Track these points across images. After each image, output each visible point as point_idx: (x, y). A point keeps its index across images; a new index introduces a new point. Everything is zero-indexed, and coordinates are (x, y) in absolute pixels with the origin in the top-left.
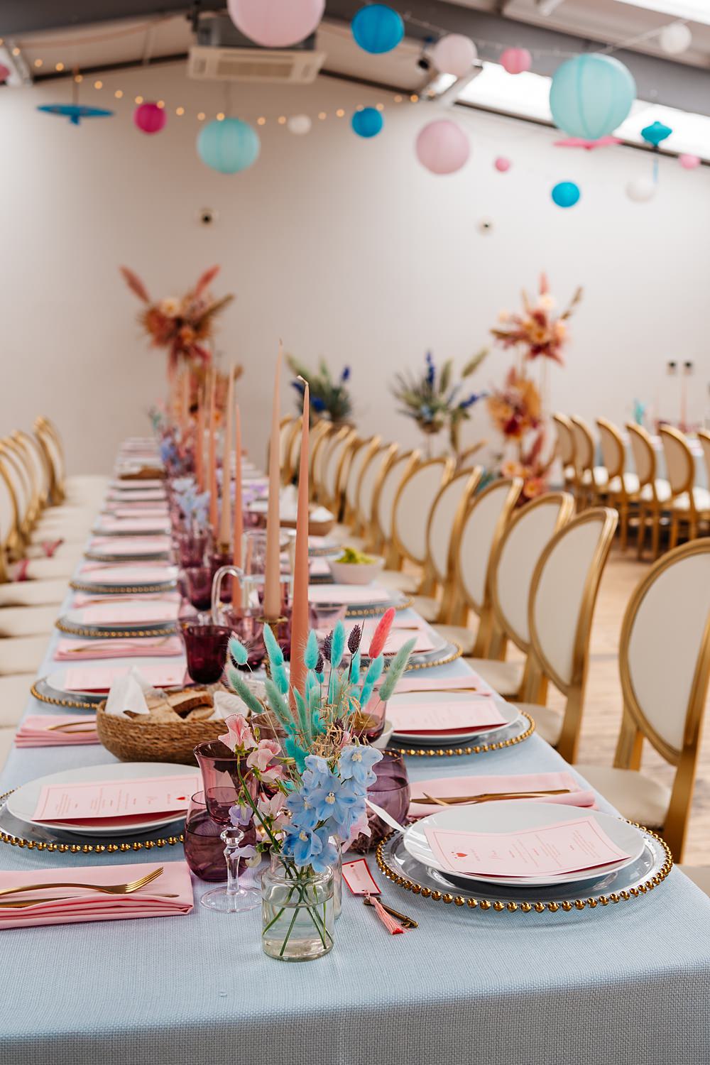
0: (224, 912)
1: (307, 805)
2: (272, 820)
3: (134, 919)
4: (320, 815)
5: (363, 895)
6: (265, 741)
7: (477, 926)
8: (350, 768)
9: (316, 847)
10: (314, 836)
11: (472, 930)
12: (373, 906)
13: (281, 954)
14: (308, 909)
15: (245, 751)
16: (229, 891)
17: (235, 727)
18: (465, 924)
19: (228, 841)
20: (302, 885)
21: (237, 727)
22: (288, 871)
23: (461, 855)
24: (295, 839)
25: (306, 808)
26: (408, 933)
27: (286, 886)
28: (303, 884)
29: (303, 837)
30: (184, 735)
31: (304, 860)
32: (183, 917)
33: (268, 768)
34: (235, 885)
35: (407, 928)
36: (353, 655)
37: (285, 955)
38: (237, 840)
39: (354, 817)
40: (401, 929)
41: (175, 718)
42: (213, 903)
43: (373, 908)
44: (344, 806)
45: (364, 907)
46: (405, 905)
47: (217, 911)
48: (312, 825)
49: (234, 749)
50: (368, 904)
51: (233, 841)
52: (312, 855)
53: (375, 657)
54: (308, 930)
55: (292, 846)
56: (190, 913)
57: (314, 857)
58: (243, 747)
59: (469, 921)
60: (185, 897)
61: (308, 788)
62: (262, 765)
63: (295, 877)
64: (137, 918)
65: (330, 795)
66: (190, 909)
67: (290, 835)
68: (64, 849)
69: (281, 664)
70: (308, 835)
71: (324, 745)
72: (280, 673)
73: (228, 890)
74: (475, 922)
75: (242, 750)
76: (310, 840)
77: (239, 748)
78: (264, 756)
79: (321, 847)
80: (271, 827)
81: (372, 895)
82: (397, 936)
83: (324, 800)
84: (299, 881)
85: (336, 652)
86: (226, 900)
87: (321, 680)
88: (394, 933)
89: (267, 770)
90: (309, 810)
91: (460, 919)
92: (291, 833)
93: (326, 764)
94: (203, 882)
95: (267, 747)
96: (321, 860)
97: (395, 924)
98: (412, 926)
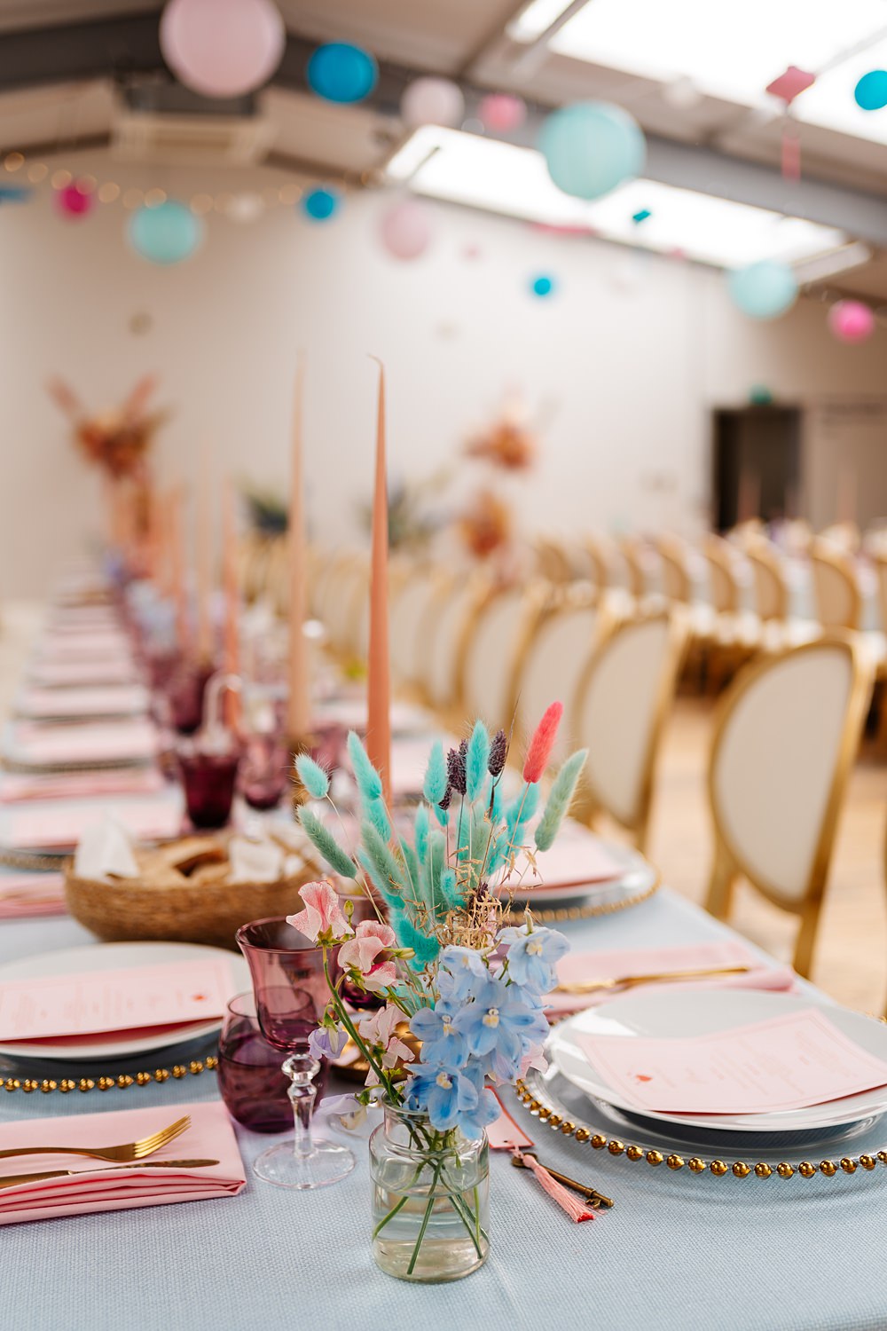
0: (292, 1188)
1: (448, 1029)
2: (381, 1051)
3: (152, 1206)
4: (476, 1046)
5: (508, 1151)
6: (367, 924)
7: (707, 1201)
8: (524, 968)
9: (468, 1099)
10: (462, 1082)
11: (703, 1209)
12: (530, 1169)
13: (410, 1272)
14: (451, 1198)
15: (333, 941)
16: (298, 1153)
17: (315, 902)
18: (688, 1199)
19: (296, 1077)
20: (438, 1160)
21: (320, 901)
22: (414, 1135)
23: (644, 1079)
24: (427, 1084)
25: (446, 1034)
26: (600, 1217)
27: (411, 1161)
28: (439, 1158)
29: (443, 1082)
30: (193, 904)
31: (447, 1120)
32: (230, 1199)
33: (374, 968)
34: (307, 1140)
35: (595, 1209)
36: (496, 779)
37: (418, 1271)
38: (310, 1075)
39: (524, 1045)
40: (589, 1213)
41: (177, 880)
42: (272, 1172)
43: (530, 1173)
44: (513, 1029)
45: (515, 1172)
46: (578, 1164)
47: (280, 1186)
48: (459, 1062)
49: (313, 937)
50: (519, 1165)
51: (305, 1076)
52: (459, 1111)
53: (534, 781)
54: (454, 1235)
55: (421, 1096)
56: (242, 1193)
57: (461, 1114)
58: (330, 933)
59: (692, 1193)
60: (229, 1168)
61: (449, 1001)
62: (365, 963)
63: (426, 1146)
64: (157, 1206)
65: (490, 1012)
66: (241, 1187)
67: (418, 1078)
68: (31, 1087)
69: (377, 796)
70: (451, 1079)
71: (471, 929)
72: (377, 812)
73: (297, 1147)
74: (699, 1193)
75: (329, 941)
76: (455, 1088)
77: (324, 938)
78: (367, 948)
79: (476, 1099)
80: (380, 1062)
81: (521, 1148)
82: (585, 1226)
83: (481, 1020)
84: (433, 1155)
85: (475, 774)
86: (293, 1165)
87: (444, 821)
88: (579, 1221)
89: (372, 972)
90: (450, 1036)
91: (675, 1190)
92: (420, 1074)
93: (480, 961)
94: (252, 1135)
95: (370, 933)
96: (472, 1117)
97: (578, 1206)
98: (605, 1205)
